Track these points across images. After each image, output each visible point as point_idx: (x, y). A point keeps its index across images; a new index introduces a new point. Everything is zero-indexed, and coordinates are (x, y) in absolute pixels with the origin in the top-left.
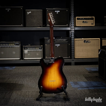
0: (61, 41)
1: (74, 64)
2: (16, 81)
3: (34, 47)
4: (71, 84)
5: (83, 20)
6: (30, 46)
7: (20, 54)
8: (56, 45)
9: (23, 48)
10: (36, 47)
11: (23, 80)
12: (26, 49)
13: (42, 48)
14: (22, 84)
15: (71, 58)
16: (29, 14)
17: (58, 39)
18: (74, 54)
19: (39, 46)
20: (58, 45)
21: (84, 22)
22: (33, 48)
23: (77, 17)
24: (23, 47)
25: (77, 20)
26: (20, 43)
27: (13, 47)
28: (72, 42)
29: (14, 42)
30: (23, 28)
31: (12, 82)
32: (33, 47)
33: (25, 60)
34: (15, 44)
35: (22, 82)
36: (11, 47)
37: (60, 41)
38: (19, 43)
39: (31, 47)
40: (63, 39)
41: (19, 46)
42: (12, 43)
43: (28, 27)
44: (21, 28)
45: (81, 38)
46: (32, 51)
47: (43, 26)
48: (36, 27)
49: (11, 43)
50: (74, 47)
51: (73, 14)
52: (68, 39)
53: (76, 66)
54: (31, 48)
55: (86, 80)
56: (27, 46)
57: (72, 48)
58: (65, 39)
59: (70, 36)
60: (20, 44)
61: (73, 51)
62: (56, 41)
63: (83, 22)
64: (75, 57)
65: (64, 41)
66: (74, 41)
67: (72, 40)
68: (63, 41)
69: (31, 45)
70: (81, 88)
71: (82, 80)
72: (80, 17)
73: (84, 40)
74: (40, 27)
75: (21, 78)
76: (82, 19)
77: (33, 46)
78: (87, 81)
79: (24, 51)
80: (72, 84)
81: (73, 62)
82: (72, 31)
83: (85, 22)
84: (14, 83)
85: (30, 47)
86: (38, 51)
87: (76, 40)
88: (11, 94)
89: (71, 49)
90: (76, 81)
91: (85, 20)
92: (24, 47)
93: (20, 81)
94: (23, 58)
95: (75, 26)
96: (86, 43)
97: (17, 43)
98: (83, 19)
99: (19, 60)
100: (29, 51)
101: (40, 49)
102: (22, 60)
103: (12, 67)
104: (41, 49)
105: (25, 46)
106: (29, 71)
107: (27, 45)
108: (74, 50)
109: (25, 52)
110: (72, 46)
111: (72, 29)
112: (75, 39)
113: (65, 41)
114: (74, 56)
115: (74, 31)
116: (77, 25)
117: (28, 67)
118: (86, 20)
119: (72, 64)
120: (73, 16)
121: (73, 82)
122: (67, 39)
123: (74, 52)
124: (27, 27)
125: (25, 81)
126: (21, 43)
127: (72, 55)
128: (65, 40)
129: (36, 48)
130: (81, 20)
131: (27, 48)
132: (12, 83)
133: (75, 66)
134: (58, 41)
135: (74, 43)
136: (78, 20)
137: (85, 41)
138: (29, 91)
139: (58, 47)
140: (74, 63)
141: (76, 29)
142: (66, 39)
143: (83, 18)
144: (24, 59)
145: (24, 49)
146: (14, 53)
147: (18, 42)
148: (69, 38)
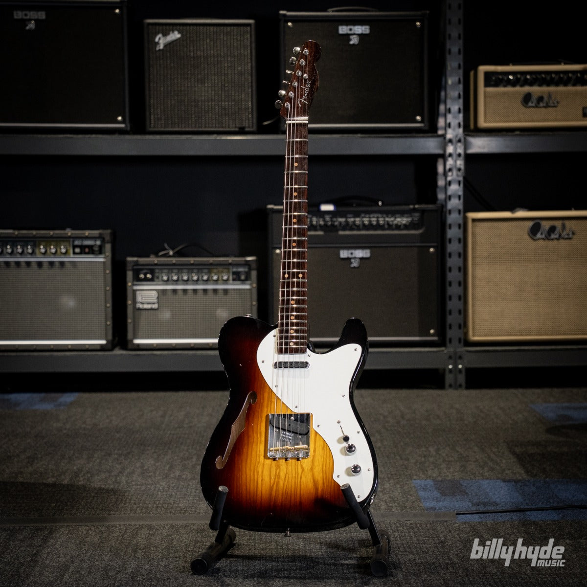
0: (378, 227)
1: (462, 379)
2: (77, 475)
3: (200, 268)
4: (422, 494)
5: (527, 89)
6: (174, 260)
7: (110, 310)
8: (344, 254)
9: (130, 275)
10: (210, 268)
11: (124, 469)
12: (146, 279)
13: (254, 274)
14: (114, 491)
15: (442, 342)
16: (168, 45)
17: (357, 215)
18: (464, 312)
19: (230, 260)
20: (360, 253)
21: (534, 98)
22: (190, 271)
23: (483, 69)
24: (129, 267)
25: (487, 84)
26: (108, 238)
27: (62, 264)
28: (453, 233)
29: (69, 232)
30: (128, 137)
31: (51, 480)
32: (190, 268)
33: (139, 348)
34: (74, 247)
35: (116, 476)
36: (51, 264)
37: (370, 227)
38: (101, 237)
39: (180, 268)
40: (394, 213)
41: (101, 259)
42: (58, 240)
43: (158, 137)
44: (116, 137)
45: (512, 209)
46: (185, 291)
47: (261, 130)
48: (213, 137)
49: (48, 241)
50: (464, 269)
51: (455, 50)
52: (423, 212)
53: (473, 393)
54: (180, 271)
55: (519, 472)
56: (153, 259)
57: (453, 276)
58: (402, 213)
59: (441, 196)
60: (108, 247)
61: (453, 290)
62: (347, 226)
63: (527, 98)
64: (466, 334)
65: (398, 227)
66: (464, 227)
67: (453, 218)
68: (390, 227)
69: (179, 254)
70: (476, 516)
71: (492, 469)
72: (507, 64)
73: (531, 224)
74: (242, 131)
75: (110, 455)
76: (520, 80)
77: (192, 260)
78: (525, 476)
79: (134, 291)
80: (424, 489)
81: (455, 366)
82: (450, 162)
83: (540, 99)
84: (66, 482)
85: (170, 267)
86: (226, 291)
87: (474, 220)
88: (45, 540)
89: (443, 283)
90: (457, 476)
91: (536, 90)
92: (136, 263)
93: (103, 476)
94: (130, 335)
95: (472, 126)
96: (541, 242)
97: (87, 238)
98: (526, 83)
99: (102, 348)
100: (164, 291)
101: (237, 277)
102: (118, 352)
103: (53, 395)
104: (243, 281)
105: (142, 260)
106: (163, 416)
107: (157, 255)
108: (464, 284)
109: (139, 299)
110: (453, 262)
111: (450, 149)
112: (472, 215)
113: (406, 227)
114: (464, 325)
115: (460, 163)
116: (482, 123)
117: (161, 394)
118: (545, 89)
119: (449, 379)
120: (460, 59)
121: (434, 480)
122: (417, 215)
123: (464, 298)
124: (151, 137)
125: (133, 472)
126: (114, 236)
127: (450, 319)
128: (404, 220)
129: (210, 272)
130: (509, 89)
131: (151, 274)
132: (54, 485)
133: (466, 392)
134: (358, 228)
135: (464, 241)
136: (490, 89)
137: (534, 230)
138: (150, 528)
139: (355, 264)
140: (460, 371)
141: (480, 145)
142: (409, 213)
143: (524, 73)
144: (137, 341)
145: (137, 279)
146: (69, 302)
147: (96, 233)
148: (431, 207)
